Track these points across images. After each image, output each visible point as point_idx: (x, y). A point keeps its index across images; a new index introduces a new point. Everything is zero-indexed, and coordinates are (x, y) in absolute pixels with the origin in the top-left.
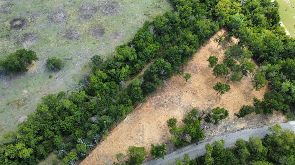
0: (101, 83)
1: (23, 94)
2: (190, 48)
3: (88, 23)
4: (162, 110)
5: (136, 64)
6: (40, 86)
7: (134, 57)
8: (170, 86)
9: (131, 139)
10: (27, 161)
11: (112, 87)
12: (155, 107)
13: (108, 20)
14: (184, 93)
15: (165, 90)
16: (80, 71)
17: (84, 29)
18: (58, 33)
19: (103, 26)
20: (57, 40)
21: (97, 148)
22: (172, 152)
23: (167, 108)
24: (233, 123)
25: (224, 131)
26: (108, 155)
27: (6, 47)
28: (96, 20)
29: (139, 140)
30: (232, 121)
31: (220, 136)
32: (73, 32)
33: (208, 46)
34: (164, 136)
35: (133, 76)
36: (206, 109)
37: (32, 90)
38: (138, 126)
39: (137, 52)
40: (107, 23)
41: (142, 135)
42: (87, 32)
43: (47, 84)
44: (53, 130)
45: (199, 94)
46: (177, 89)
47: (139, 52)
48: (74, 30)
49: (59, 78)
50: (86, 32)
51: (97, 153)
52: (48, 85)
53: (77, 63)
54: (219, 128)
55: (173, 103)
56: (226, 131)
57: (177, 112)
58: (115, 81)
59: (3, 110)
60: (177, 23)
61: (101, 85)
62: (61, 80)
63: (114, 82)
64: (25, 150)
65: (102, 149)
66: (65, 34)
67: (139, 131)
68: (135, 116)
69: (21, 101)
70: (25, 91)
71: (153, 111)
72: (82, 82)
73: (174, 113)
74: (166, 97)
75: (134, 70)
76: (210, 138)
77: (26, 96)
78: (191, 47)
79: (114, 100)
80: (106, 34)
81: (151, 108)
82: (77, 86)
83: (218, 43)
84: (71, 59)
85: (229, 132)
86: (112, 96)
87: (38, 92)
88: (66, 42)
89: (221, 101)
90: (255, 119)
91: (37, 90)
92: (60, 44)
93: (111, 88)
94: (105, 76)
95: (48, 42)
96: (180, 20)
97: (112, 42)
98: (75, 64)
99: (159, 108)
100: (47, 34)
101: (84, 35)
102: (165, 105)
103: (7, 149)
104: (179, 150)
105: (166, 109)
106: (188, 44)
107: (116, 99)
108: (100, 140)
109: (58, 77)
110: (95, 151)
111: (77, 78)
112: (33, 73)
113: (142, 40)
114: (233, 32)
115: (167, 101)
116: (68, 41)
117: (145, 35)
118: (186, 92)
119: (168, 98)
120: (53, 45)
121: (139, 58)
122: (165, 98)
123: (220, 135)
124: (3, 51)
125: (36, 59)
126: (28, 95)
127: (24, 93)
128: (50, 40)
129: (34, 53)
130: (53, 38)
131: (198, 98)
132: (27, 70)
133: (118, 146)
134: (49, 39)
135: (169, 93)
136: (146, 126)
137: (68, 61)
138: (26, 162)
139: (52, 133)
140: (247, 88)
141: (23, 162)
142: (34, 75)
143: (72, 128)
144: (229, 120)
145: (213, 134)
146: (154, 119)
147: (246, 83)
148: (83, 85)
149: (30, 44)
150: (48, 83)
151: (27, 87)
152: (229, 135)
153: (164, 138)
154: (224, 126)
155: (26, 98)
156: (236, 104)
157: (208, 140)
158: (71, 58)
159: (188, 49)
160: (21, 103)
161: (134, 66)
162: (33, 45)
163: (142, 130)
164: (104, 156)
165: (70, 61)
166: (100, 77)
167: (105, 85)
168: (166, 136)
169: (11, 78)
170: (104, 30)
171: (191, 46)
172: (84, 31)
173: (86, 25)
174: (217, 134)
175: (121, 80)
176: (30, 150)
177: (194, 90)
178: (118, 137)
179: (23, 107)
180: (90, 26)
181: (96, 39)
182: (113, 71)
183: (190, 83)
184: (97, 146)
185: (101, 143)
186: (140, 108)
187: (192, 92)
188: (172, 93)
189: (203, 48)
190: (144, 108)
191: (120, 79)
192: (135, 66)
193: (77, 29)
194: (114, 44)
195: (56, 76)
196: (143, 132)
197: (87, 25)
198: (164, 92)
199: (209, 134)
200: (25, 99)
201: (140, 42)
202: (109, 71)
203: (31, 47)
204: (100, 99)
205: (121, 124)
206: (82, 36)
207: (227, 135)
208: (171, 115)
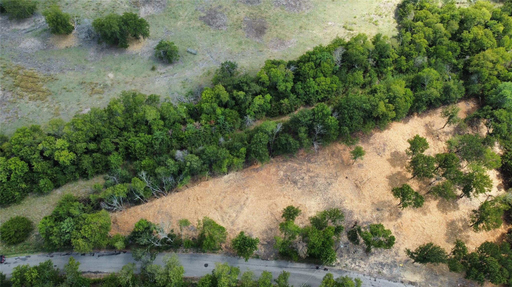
0: (215, 105)
1: (107, 78)
2: (387, 107)
3: (247, 10)
4: (289, 189)
6: (133, 77)
7: (287, 87)
8: (325, 158)
9: (219, 209)
10: (64, 170)
12: (282, 180)
13: (281, 15)
14: (341, 178)
15: (312, 160)
16: (197, 77)
17: (236, 16)
18: (196, 10)
19: (268, 22)
20: (190, 20)
21: (164, 198)
22: (271, 260)
23: (299, 188)
24: (401, 265)
25: (376, 270)
26: (173, 216)
27: (119, 4)
28: (263, 9)
29: (230, 216)
30: (400, 262)
31: (364, 275)
32: (218, 15)
33: (428, 119)
34: (271, 229)
35: (273, 117)
36: (365, 220)
37: (120, 77)
38: (239, 196)
39: (295, 81)
40: (277, 19)
41: (238, 212)
42: (239, 22)
43: (143, 77)
44: (117, 144)
45: (366, 192)
46: (333, 166)
47: (299, 83)
48: (221, 13)
49: (164, 75)
50: (237, 22)
51: (160, 206)
52: (144, 79)
53: (201, 64)
54: (370, 261)
55: (314, 185)
56: (379, 273)
57: (313, 203)
59: (71, 89)
60: (388, 59)
61: (212, 108)
62: (165, 78)
63: (235, 113)
64: (65, 152)
65: (169, 204)
66: (205, 15)
67: (237, 203)
68: (244, 177)
69: (99, 87)
70: (111, 75)
71: (274, 183)
72: (192, 94)
73: (307, 202)
74: (309, 171)
75: (278, 107)
76: (346, 270)
77: (109, 83)
78: (389, 108)
79: (222, 140)
80: (265, 35)
81: (274, 178)
82: (183, 97)
83: (446, 119)
84: (195, 54)
85: (384, 276)
86: (223, 133)
87: (126, 83)
88: (200, 27)
89: (399, 221)
90: (446, 279)
91: (127, 80)
92: (191, 26)
94: (225, 96)
95: (175, 18)
97: (269, 51)
98: (196, 64)
99: (287, 183)
100: (180, 4)
101: (232, 26)
102: (299, 184)
103: (45, 140)
104: (282, 263)
105: (297, 190)
106: (387, 100)
107: (226, 139)
108: (172, 189)
109: (164, 73)
110: (158, 200)
111: (189, 86)
112: (134, 53)
113: (313, 64)
115: (306, 177)
116: (204, 26)
117: (320, 58)
118: (347, 178)
119: (310, 174)
120: (180, 24)
121: (293, 90)
122: (304, 173)
123: (365, 273)
124: (111, 9)
125: (146, 35)
126: (111, 82)
127: (108, 77)
128: (180, 16)
129: (148, 25)
130: (186, 13)
131: (360, 197)
132: (126, 47)
133: (194, 210)
134: (179, 14)
135: (316, 168)
136: (252, 201)
137: (189, 54)
138: (62, 171)
139: (111, 147)
140: (461, 220)
141: (58, 168)
142: (133, 57)
143: (142, 152)
144: (395, 258)
145: (353, 265)
146: (270, 196)
147: (464, 210)
148: (192, 99)
149: (150, 12)
150: (146, 77)
151: (117, 70)
152: (381, 280)
153: (269, 232)
154: (381, 264)
155: (107, 85)
156: (425, 237)
157: (340, 270)
158: (195, 52)
159: (382, 108)
160: (97, 89)
161: (279, 101)
162: (153, 15)
163: (242, 203)
164: (167, 214)
165: (192, 56)
166: (218, 97)
167: (219, 111)
168: (273, 231)
169: (102, 49)
170: (266, 28)
171: (390, 105)
172: (235, 20)
173: (242, 12)
174: (361, 270)
175: (249, 114)
176: (72, 156)
177: (360, 180)
178: (201, 197)
179: (97, 96)
180: (248, 15)
181: (246, 39)
182: (241, 94)
183: (360, 166)
184: (164, 195)
185: (173, 194)
186: (257, 170)
187: (357, 182)
188: (322, 169)
189: (416, 120)
190: (263, 173)
191: (247, 111)
192: (282, 101)
193: (225, 13)
194: (269, 56)
195: (162, 71)
196: (242, 208)
197: (244, 12)
198: (309, 161)
199: (347, 262)
200: (106, 86)
201: (307, 68)
202: (235, 92)
203: (150, 16)
204: (202, 128)
205: (216, 180)
206: (228, 26)
207: (377, 279)
208: (300, 203)
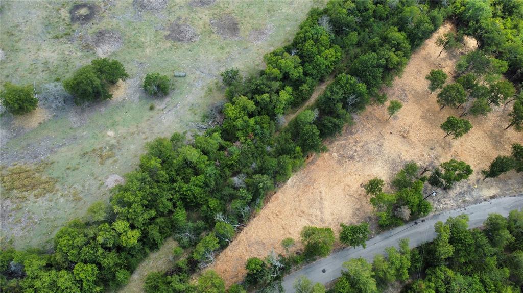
0: (246, 118)
1: (108, 139)
2: (397, 55)
3: (207, 12)
4: (350, 166)
5: (302, 85)
6: (136, 125)
7: (299, 73)
8: (362, 124)
9: (302, 214)
10: (130, 252)
11: (265, 125)
12: (339, 161)
13: (243, 6)
14: (387, 136)
15: (353, 131)
16: (201, 98)
17: (201, 23)
18: (156, 31)
19: (235, 17)
20: (156, 43)
21: (246, 229)
22: (375, 236)
23: (359, 161)
24: (476, 187)
25: (460, 201)
26: (265, 242)
27: (68, 55)
28: (222, 6)
29: (316, 216)
30: (474, 185)
31: (455, 210)
32: (183, 28)
33: (423, 53)
34: (358, 210)
35: (296, 107)
36: (427, 163)
37: (122, 130)
38: (312, 193)
39: (303, 64)
40: (242, 11)
41: (321, 209)
42: (208, 27)
43: (147, 121)
44: (170, 200)
45: (413, 138)
46: (374, 129)
47: (307, 64)
48: (184, 25)
49: (167, 110)
50: (205, 27)
51: (247, 239)
52: (148, 122)
53: (196, 84)
54: (451, 195)
55: (368, 152)
56: (464, 201)
57: (377, 169)
58: (268, 114)
59: (77, 166)
60: (368, 12)
61: (245, 121)
62: (170, 113)
63: (266, 117)
65: (254, 232)
66: (169, 32)
67: (314, 200)
68: (305, 175)
69: (105, 151)
70: (111, 133)
71: (335, 167)
72: (207, 117)
73: (373, 170)
74: (356, 142)
75: (299, 95)
76: (438, 213)
77: (113, 142)
78: (400, 55)
79: (269, 149)
80: (240, 31)
81: (332, 162)
82: (200, 123)
83: (442, 47)
84: (184, 76)
85: (469, 203)
86: (265, 142)
87: (133, 134)
88: (172, 47)
89: (453, 150)
90: (514, 180)
91: (131, 131)
92: (162, 50)
93: (262, 128)
94: (251, 105)
95: (140, 47)
96: (374, 6)
97: (254, 45)
98: (191, 85)
99: (346, 162)
100: (136, 31)
101: (203, 34)
102: (356, 157)
103: (100, 230)
104: (386, 234)
105: (358, 164)
106: (394, 49)
107: (271, 146)
108: (251, 216)
109: (165, 108)
110: (242, 234)
111: (199, 110)
112: (120, 100)
113: (312, 41)
114: (470, 27)
115: (358, 149)
116: (175, 44)
117: (316, 33)
118: (391, 133)
119: (359, 145)
120: (150, 52)
121: (306, 74)
122: (354, 145)
123: (454, 208)
124: (62, 63)
125: (125, 76)
126: (115, 141)
127: (109, 136)
128: (143, 43)
130: (148, 39)
131: (411, 144)
132: (110, 96)
133: (280, 227)
134: (142, 41)
135: (362, 137)
136: (326, 192)
137: (178, 79)
139: (169, 205)
140: (495, 127)
141: (124, 253)
142: (122, 104)
143: (202, 195)
144: (468, 183)
145: (441, 206)
146: (339, 181)
147: (494, 118)
148: (211, 122)
149: (109, 50)
150: (149, 119)
151: (113, 125)
152: (470, 207)
153: (358, 212)
154: (460, 193)
155: (113, 145)
156: (479, 155)
157: (434, 216)
158: (184, 74)
159: (395, 58)
160: (105, 153)
161: (298, 89)
162: (114, 52)
163: (319, 199)
164: (258, 243)
165: (183, 79)
166: (244, 108)
167: (252, 121)
168: (360, 210)
169: (83, 110)
170: (237, 24)
171: (399, 52)
172: (202, 27)
173: (204, 16)
174: (449, 206)
175: (278, 113)
176: (137, 234)
177: (403, 130)
178: (279, 212)
179: (110, 161)
180: (212, 17)
181: (225, 42)
182: (266, 96)
183: (395, 118)
184: (244, 226)
185: (251, 222)
186: (312, 162)
187: (402, 133)
188: (367, 135)
189: (415, 57)
190: (320, 162)
191: (276, 111)
192: (300, 88)
193: (188, 23)
194: (256, 49)
195: (162, 107)
196: (321, 204)
197: (206, 15)
198: (352, 133)
199: (435, 206)
200: (112, 147)
201: (309, 46)
202: (257, 97)
203: (112, 55)
205: (282, 189)
206: (199, 35)
207: (466, 208)
208: (367, 174)
